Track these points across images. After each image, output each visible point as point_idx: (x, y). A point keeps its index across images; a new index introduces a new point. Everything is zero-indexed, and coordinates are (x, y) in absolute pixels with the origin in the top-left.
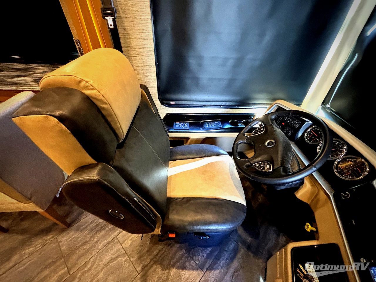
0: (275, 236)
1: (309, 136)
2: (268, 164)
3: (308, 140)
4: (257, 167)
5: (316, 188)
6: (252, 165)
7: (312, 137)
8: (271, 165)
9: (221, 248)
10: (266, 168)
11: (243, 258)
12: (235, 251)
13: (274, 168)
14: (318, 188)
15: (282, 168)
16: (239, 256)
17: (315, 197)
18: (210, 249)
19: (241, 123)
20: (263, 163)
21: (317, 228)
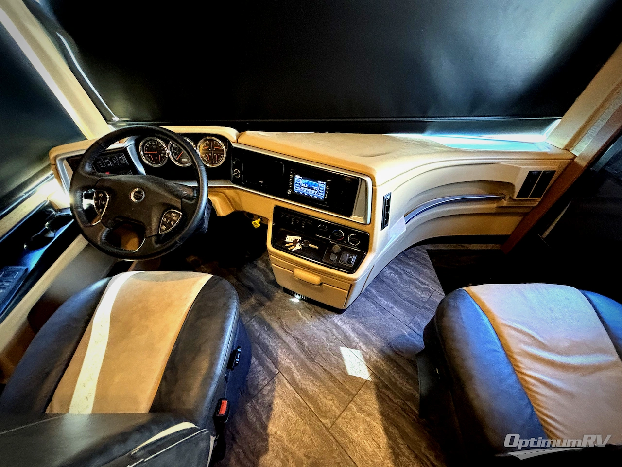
0: (255, 270)
1: (151, 160)
2: (170, 213)
3: (155, 164)
4: (166, 229)
5: (220, 193)
6: (158, 236)
7: (154, 158)
8: (172, 210)
9: (256, 342)
10: (174, 218)
11: (270, 315)
12: (262, 322)
13: (180, 208)
14: (220, 192)
15: (183, 200)
16: (268, 319)
17: (229, 201)
18: (253, 359)
19: (47, 231)
20: (165, 220)
21: (259, 217)
